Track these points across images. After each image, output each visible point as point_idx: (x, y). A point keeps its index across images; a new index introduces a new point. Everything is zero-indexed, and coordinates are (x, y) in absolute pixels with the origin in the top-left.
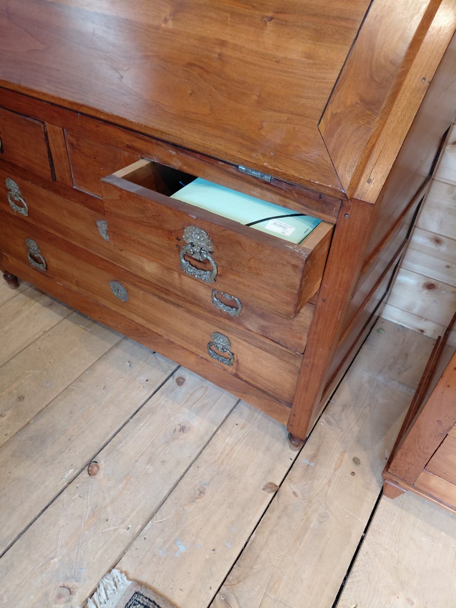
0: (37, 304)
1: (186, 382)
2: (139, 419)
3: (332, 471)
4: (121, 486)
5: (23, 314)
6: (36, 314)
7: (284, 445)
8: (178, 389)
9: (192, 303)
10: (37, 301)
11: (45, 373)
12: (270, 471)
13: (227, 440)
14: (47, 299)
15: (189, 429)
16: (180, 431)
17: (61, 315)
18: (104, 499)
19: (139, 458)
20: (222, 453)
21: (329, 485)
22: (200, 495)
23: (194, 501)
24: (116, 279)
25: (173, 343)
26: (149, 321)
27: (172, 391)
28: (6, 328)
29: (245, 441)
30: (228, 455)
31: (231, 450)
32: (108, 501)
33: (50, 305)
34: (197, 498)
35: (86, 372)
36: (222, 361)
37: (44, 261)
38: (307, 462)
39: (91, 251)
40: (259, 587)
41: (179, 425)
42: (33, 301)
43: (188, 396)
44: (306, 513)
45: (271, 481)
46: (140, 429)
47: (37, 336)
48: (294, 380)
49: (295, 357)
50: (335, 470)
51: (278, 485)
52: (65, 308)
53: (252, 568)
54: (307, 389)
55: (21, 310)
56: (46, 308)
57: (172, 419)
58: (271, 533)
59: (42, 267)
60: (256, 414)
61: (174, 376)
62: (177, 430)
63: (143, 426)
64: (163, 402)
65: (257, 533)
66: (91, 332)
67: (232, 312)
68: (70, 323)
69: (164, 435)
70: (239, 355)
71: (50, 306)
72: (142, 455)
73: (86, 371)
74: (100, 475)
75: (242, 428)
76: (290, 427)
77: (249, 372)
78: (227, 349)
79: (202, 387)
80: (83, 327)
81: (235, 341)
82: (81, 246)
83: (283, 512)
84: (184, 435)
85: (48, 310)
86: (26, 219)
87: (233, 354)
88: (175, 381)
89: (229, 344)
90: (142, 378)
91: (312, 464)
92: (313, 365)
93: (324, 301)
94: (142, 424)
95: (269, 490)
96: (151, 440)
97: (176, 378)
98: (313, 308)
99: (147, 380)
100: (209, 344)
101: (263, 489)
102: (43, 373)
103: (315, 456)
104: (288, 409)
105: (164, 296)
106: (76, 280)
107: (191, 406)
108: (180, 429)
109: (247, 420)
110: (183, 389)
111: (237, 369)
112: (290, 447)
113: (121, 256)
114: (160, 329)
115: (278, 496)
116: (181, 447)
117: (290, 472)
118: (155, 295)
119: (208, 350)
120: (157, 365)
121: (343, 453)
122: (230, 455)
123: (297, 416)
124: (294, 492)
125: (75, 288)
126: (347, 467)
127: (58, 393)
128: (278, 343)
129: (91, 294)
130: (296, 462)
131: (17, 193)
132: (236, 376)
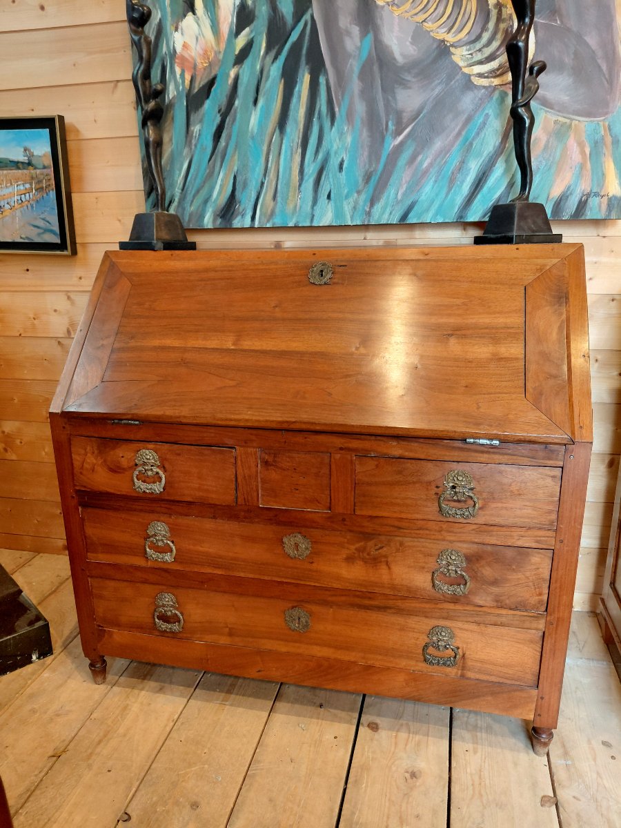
0: (143, 693)
1: (380, 726)
2: (356, 781)
3: (593, 763)
5: (133, 709)
6: (150, 704)
7: (528, 754)
8: (376, 735)
9: (404, 598)
10: (142, 689)
11: (207, 766)
12: (534, 785)
13: (468, 770)
14: (152, 684)
15: (421, 772)
16: (412, 779)
17: (182, 696)
19: (387, 822)
20: (473, 785)
21: (601, 778)
24: (295, 605)
25: (372, 667)
26: (337, 648)
27: (372, 740)
28: (121, 731)
29: (486, 764)
30: (480, 784)
31: (480, 778)
33: (161, 689)
35: (257, 750)
36: (444, 664)
37: (181, 617)
38: (563, 762)
39: (266, 578)
41: (407, 772)
42: (136, 691)
43: (393, 740)
45: (542, 795)
46: (366, 790)
47: (168, 729)
48: (536, 650)
49: (537, 618)
50: (595, 759)
51: (552, 794)
52: (181, 688)
54: (554, 654)
55: (128, 705)
56: (158, 695)
57: (394, 768)
59: (176, 627)
60: (479, 734)
61: (362, 723)
62: (408, 778)
63: (366, 786)
64: (370, 754)
66: (231, 705)
67: (460, 590)
68: (199, 703)
69: (398, 788)
70: (465, 646)
72: (388, 818)
75: (475, 752)
76: (539, 717)
77: (479, 665)
78: (449, 645)
79: (402, 725)
80: (218, 702)
81: (461, 629)
82: (251, 576)
83: (579, 821)
84: (420, 781)
85: (162, 695)
86: (169, 567)
87: (458, 648)
88: (367, 728)
89: (452, 636)
90: (328, 737)
91: (569, 762)
92: (558, 618)
93: (562, 542)
94: (364, 785)
95: (548, 805)
96: (387, 798)
97: (366, 724)
98: (550, 553)
99: (336, 737)
100: (426, 646)
101: (542, 805)
102: (203, 768)
103: (566, 754)
104: (534, 692)
105: (367, 602)
106: (230, 629)
107: (405, 748)
108: (411, 776)
109: (473, 743)
110: (383, 734)
111: (463, 668)
112: (535, 753)
113: (310, 570)
114: (354, 654)
115: (563, 807)
116: (425, 795)
117: (555, 778)
118: (353, 605)
119: (424, 656)
120: (335, 719)
121: (589, 742)
122: (483, 783)
123: (546, 697)
124: (574, 797)
125: (224, 640)
126: (602, 753)
127: (239, 786)
128: (516, 609)
129: (251, 640)
130: (552, 766)
131: (164, 536)
132: (463, 677)
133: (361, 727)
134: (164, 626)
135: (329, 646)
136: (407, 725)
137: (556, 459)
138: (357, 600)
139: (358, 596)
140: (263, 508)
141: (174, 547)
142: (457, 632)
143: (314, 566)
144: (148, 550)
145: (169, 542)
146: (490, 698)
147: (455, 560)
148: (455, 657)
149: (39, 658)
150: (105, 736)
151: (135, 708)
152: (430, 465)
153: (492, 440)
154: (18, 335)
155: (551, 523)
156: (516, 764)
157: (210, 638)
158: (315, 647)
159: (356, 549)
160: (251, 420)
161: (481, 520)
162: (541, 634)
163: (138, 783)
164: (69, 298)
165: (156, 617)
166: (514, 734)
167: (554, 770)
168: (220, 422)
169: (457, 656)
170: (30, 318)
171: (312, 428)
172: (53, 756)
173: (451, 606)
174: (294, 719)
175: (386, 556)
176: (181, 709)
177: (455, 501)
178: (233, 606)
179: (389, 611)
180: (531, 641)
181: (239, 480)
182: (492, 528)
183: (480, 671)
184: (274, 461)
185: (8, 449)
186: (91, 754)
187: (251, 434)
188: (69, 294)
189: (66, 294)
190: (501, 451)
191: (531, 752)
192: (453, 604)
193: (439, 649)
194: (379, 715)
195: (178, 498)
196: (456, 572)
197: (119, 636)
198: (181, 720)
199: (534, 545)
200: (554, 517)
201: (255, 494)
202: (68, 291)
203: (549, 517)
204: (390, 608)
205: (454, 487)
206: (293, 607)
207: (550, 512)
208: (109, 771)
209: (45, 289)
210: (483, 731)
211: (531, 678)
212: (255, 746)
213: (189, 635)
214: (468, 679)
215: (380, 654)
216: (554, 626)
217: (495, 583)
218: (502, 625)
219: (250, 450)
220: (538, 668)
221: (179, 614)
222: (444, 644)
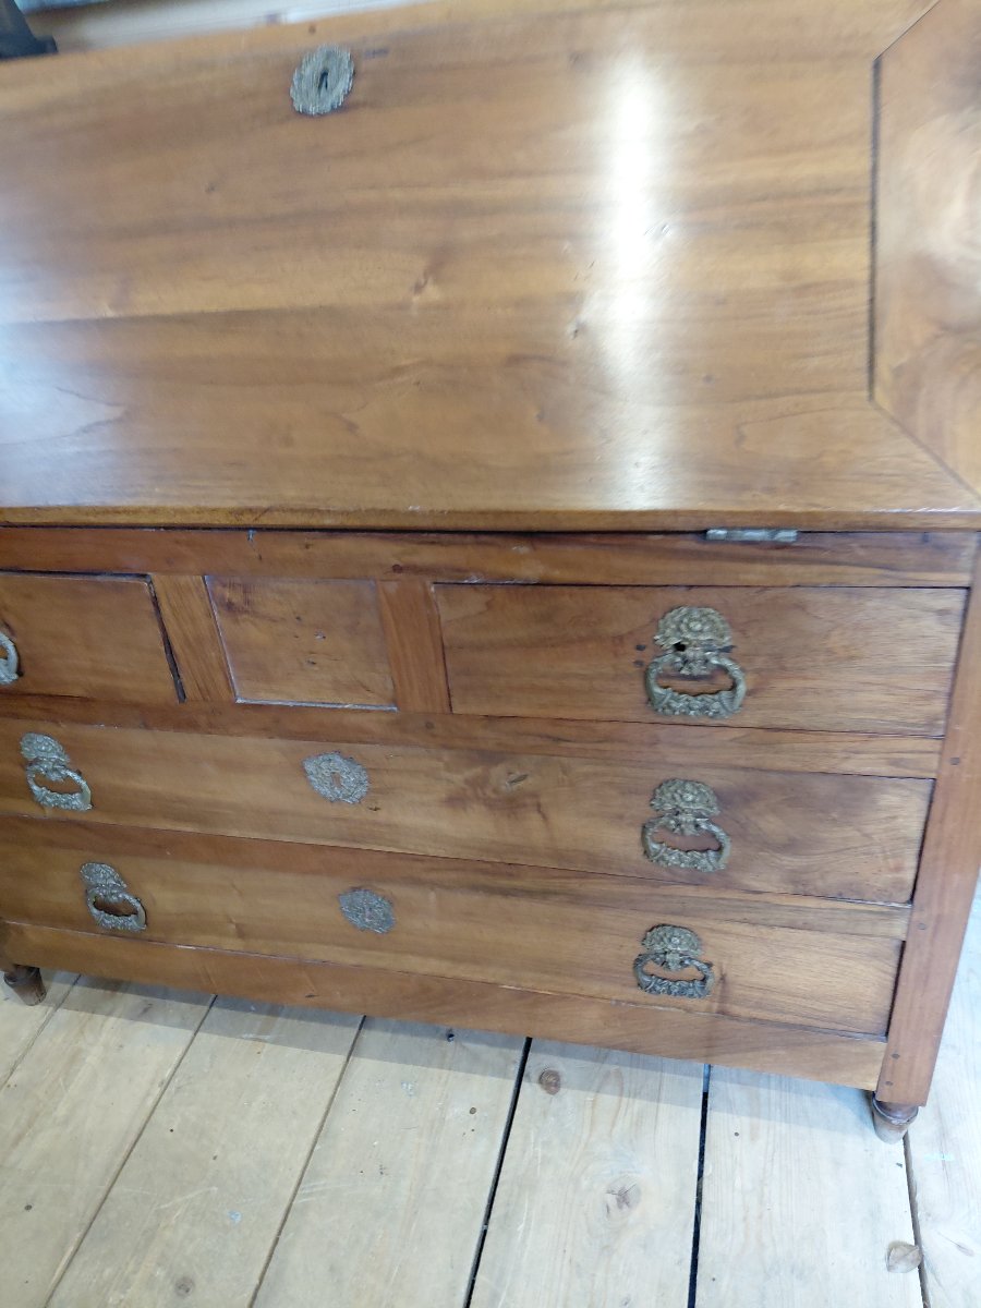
0: (112, 1020)
1: (564, 1079)
2: (506, 1216)
5: (88, 1060)
6: (121, 1046)
8: (555, 1102)
9: (584, 875)
10: (109, 1014)
11: (215, 1189)
12: (874, 1215)
13: (738, 1183)
14: (130, 1000)
15: (639, 1191)
16: (620, 1207)
17: (183, 1025)
20: (745, 1219)
24: (357, 885)
25: (534, 993)
26: (456, 959)
27: (545, 1113)
28: (61, 1111)
29: (776, 1167)
30: (760, 1217)
31: (761, 1202)
35: (317, 1147)
36: (682, 992)
37: (138, 905)
38: (937, 1156)
39: (286, 839)
41: (611, 1192)
42: (99, 1018)
43: (588, 1113)
45: (891, 1240)
46: (524, 1239)
47: (150, 1102)
48: (885, 972)
49: (889, 915)
51: (910, 1239)
52: (184, 1006)
54: (925, 983)
55: (80, 1050)
56: (138, 1024)
57: (585, 1183)
59: (132, 923)
61: (528, 1076)
62: (611, 1206)
63: (526, 1230)
64: (539, 1149)
66: (276, 1042)
67: (707, 862)
68: (215, 1038)
69: (590, 1232)
70: (725, 962)
71: (145, 1013)
73: (313, 1147)
76: (887, 1087)
77: (757, 994)
78: (690, 959)
79: (607, 1075)
80: (251, 1036)
81: (712, 930)
82: (256, 835)
84: (635, 1215)
86: (84, 818)
87: (709, 965)
88: (537, 1086)
89: (697, 942)
90: (459, 1110)
91: (950, 1157)
92: (939, 919)
93: (956, 761)
94: (521, 1227)
95: (902, 1266)
96: (567, 1258)
97: (536, 1075)
98: (925, 787)
99: (473, 1111)
100: (639, 961)
101: (889, 1268)
102: (209, 1192)
103: (943, 1135)
104: (880, 1047)
105: (504, 883)
106: (237, 925)
107: (611, 1133)
108: (618, 1200)
109: (751, 1115)
110: (568, 1096)
111: (723, 998)
112: (880, 1136)
113: (375, 823)
114: (491, 970)
115: (934, 1273)
116: (645, 1247)
117: (918, 1198)
118: (475, 888)
119: (638, 979)
120: (475, 1065)
122: (766, 1214)
123: (905, 1056)
124: (959, 1246)
125: (232, 944)
127: (275, 1232)
128: (839, 897)
129: (282, 944)
130: (914, 1167)
131: (57, 762)
132: (723, 1012)
133: (524, 1084)
134: (111, 921)
135: (441, 957)
136: (619, 1075)
137: (954, 569)
138: (483, 879)
139: (483, 871)
140: (245, 706)
141: (84, 783)
142: (707, 937)
143: (382, 816)
144: (35, 788)
145: (70, 774)
146: (782, 1052)
147: (693, 802)
148: (704, 980)
150: (30, 1124)
151: (93, 1057)
152: (617, 598)
153: (778, 529)
155: (931, 722)
156: (837, 1164)
157: (203, 940)
158: (410, 957)
159: (467, 781)
160: (164, 509)
161: (751, 719)
162: (900, 944)
163: (78, 1235)
165: (90, 905)
167: (917, 1176)
169: (709, 981)
171: (315, 521)
173: (690, 891)
174: (394, 1068)
175: (535, 795)
176: (179, 1053)
177: (684, 677)
178: (234, 886)
179: (554, 898)
180: (874, 956)
181: (177, 648)
182: (777, 735)
183: (759, 1006)
184: (248, 602)
187: (177, 542)
190: (803, 555)
191: (870, 1131)
192: (692, 888)
193: (668, 967)
194: (562, 1054)
196: (697, 826)
197: (35, 934)
198: (176, 1080)
199: (885, 770)
200: (939, 706)
201: (220, 678)
203: (926, 709)
204: (556, 893)
205: (680, 647)
206: (354, 889)
207: (929, 697)
208: (28, 1208)
211: (872, 1018)
212: (312, 1136)
213: (162, 935)
214: (736, 1018)
215: (546, 972)
216: (929, 930)
217: (790, 846)
218: (807, 927)
219: (184, 580)
220: (888, 1003)
221: (133, 901)
222: (678, 958)
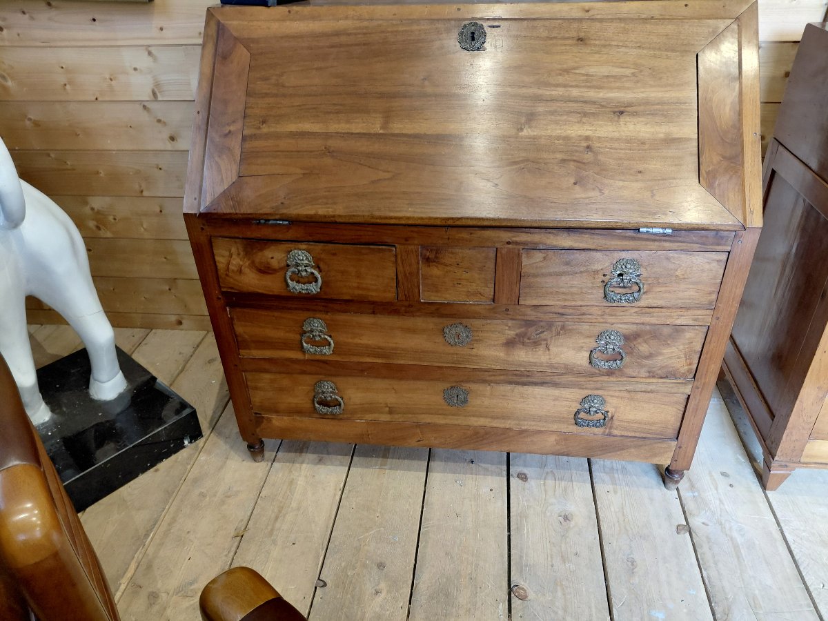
0: (304, 465)
1: (528, 476)
2: (518, 528)
3: (716, 492)
4: (559, 594)
5: (299, 482)
6: (314, 476)
7: (661, 489)
8: (527, 485)
9: (562, 374)
11: (382, 529)
12: (670, 517)
13: (612, 509)
14: (310, 456)
15: (572, 515)
16: (566, 521)
17: (342, 464)
18: (556, 613)
19: (551, 562)
20: (618, 522)
21: (723, 504)
22: (633, 565)
23: (633, 573)
25: (526, 431)
26: (493, 418)
27: (524, 489)
28: (294, 505)
29: (627, 502)
30: (624, 520)
31: (623, 515)
32: (560, 612)
33: (320, 460)
34: (633, 569)
35: (424, 509)
36: (594, 426)
37: (341, 401)
38: (691, 494)
39: (426, 364)
40: (745, 610)
41: (560, 516)
42: (297, 465)
43: (543, 488)
44: (726, 535)
45: (677, 524)
46: (528, 537)
47: (338, 498)
48: (680, 411)
49: (684, 384)
50: (716, 489)
51: (685, 523)
52: (339, 457)
53: (726, 599)
55: (293, 479)
56: (319, 466)
57: (548, 514)
58: (716, 564)
59: (336, 410)
60: (616, 475)
61: (511, 475)
62: (561, 521)
63: (528, 532)
64: (525, 503)
65: (705, 570)
66: (390, 469)
67: (616, 365)
68: (360, 470)
69: (555, 531)
70: (614, 410)
72: (552, 557)
74: (531, 595)
75: (615, 492)
76: (674, 463)
77: (626, 424)
78: (600, 410)
80: (377, 467)
81: (610, 396)
82: (412, 363)
83: (709, 542)
84: (572, 523)
85: (323, 466)
86: (326, 358)
87: (608, 412)
88: (517, 479)
89: (603, 402)
90: (484, 490)
91: (696, 494)
92: (704, 384)
93: (718, 319)
94: (525, 531)
95: (683, 532)
96: (548, 541)
97: (515, 475)
98: (705, 329)
99: (491, 490)
100: (577, 412)
101: (678, 533)
102: (380, 530)
103: (693, 487)
104: (674, 443)
105: (524, 379)
106: (390, 408)
107: (555, 494)
108: (564, 519)
109: (613, 484)
110: (532, 483)
111: (611, 427)
112: (667, 489)
113: (470, 355)
114: (509, 422)
115: (695, 532)
116: (579, 534)
117: (686, 510)
118: (510, 383)
119: (576, 421)
120: (486, 472)
121: (710, 473)
122: (626, 520)
123: (684, 447)
124: (703, 523)
125: (385, 417)
126: (722, 483)
127: (416, 543)
128: (666, 377)
129: (410, 416)
130: (683, 499)
131: (321, 332)
132: (610, 435)
133: (511, 479)
134: (325, 410)
135: (486, 417)
136: (552, 473)
137: (725, 245)
138: (515, 378)
139: (516, 375)
140: (425, 303)
141: (332, 341)
142: (608, 399)
143: (474, 351)
144: (305, 344)
145: (326, 337)
146: (633, 450)
147: (614, 339)
148: (604, 419)
149: (190, 442)
150: (280, 512)
151: (301, 482)
152: (598, 255)
153: (665, 228)
154: (94, 99)
155: (710, 303)
156: (651, 500)
157: (369, 417)
158: (472, 418)
159: (517, 335)
160: (414, 217)
161: (643, 303)
162: (687, 397)
164: (150, 53)
165: (315, 402)
166: (646, 473)
167: (684, 502)
168: (379, 221)
169: (607, 419)
170: (106, 79)
171: (480, 223)
172: (237, 536)
173: (606, 378)
174: (450, 476)
175: (545, 340)
176: (345, 477)
177: (620, 287)
178: (394, 389)
179: (546, 385)
180: (676, 403)
181: (400, 278)
182: (654, 310)
183: (626, 429)
184: (436, 257)
185: (101, 226)
186: (272, 530)
187: (412, 231)
188: (150, 49)
189: (147, 49)
190: (675, 239)
191: (663, 487)
192: (607, 377)
193: (590, 414)
194: (525, 466)
195: (335, 297)
196: (614, 349)
197: (278, 421)
198: (346, 488)
199: (691, 323)
200: (714, 297)
201: (416, 290)
202: (149, 46)
203: (709, 298)
204: (547, 383)
205: (620, 275)
206: (452, 387)
207: (710, 293)
208: (294, 544)
209: (119, 43)
210: (619, 472)
211: (672, 432)
212: (421, 505)
213: (349, 416)
214: (614, 436)
215: (534, 421)
216: (700, 390)
217: (650, 356)
218: (651, 391)
219: (410, 247)
220: (679, 424)
221: (339, 399)
222: (595, 410)
